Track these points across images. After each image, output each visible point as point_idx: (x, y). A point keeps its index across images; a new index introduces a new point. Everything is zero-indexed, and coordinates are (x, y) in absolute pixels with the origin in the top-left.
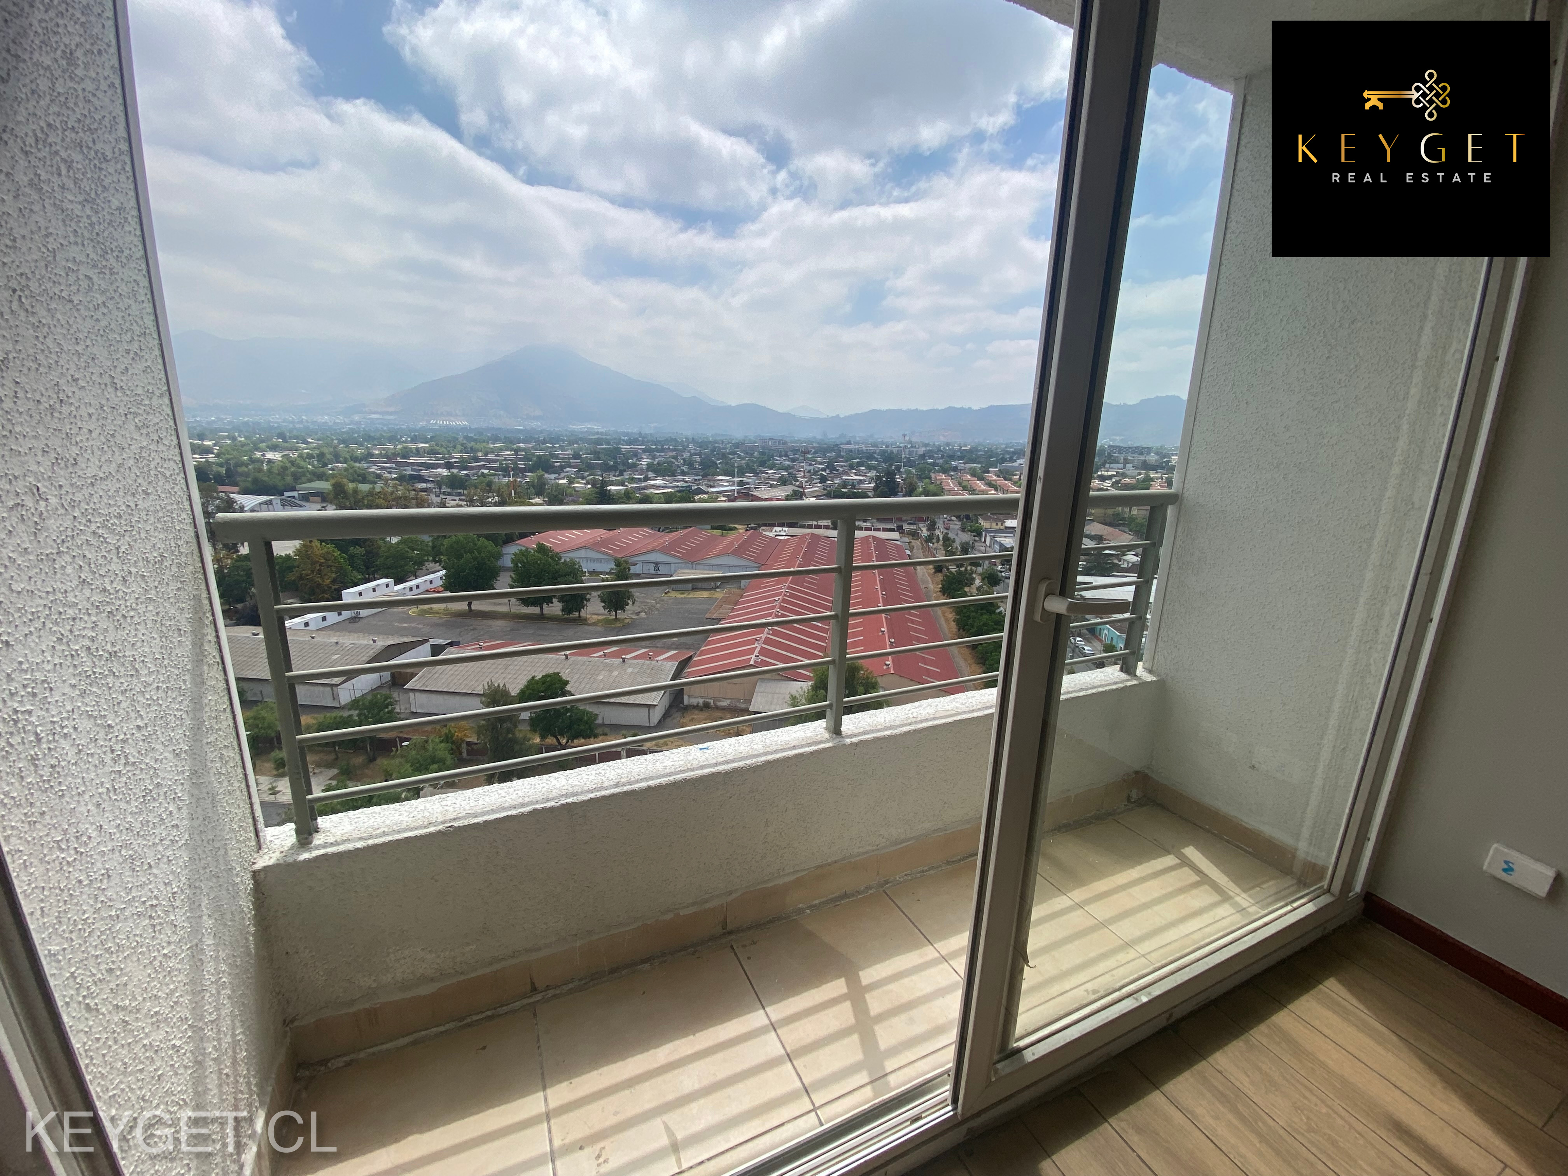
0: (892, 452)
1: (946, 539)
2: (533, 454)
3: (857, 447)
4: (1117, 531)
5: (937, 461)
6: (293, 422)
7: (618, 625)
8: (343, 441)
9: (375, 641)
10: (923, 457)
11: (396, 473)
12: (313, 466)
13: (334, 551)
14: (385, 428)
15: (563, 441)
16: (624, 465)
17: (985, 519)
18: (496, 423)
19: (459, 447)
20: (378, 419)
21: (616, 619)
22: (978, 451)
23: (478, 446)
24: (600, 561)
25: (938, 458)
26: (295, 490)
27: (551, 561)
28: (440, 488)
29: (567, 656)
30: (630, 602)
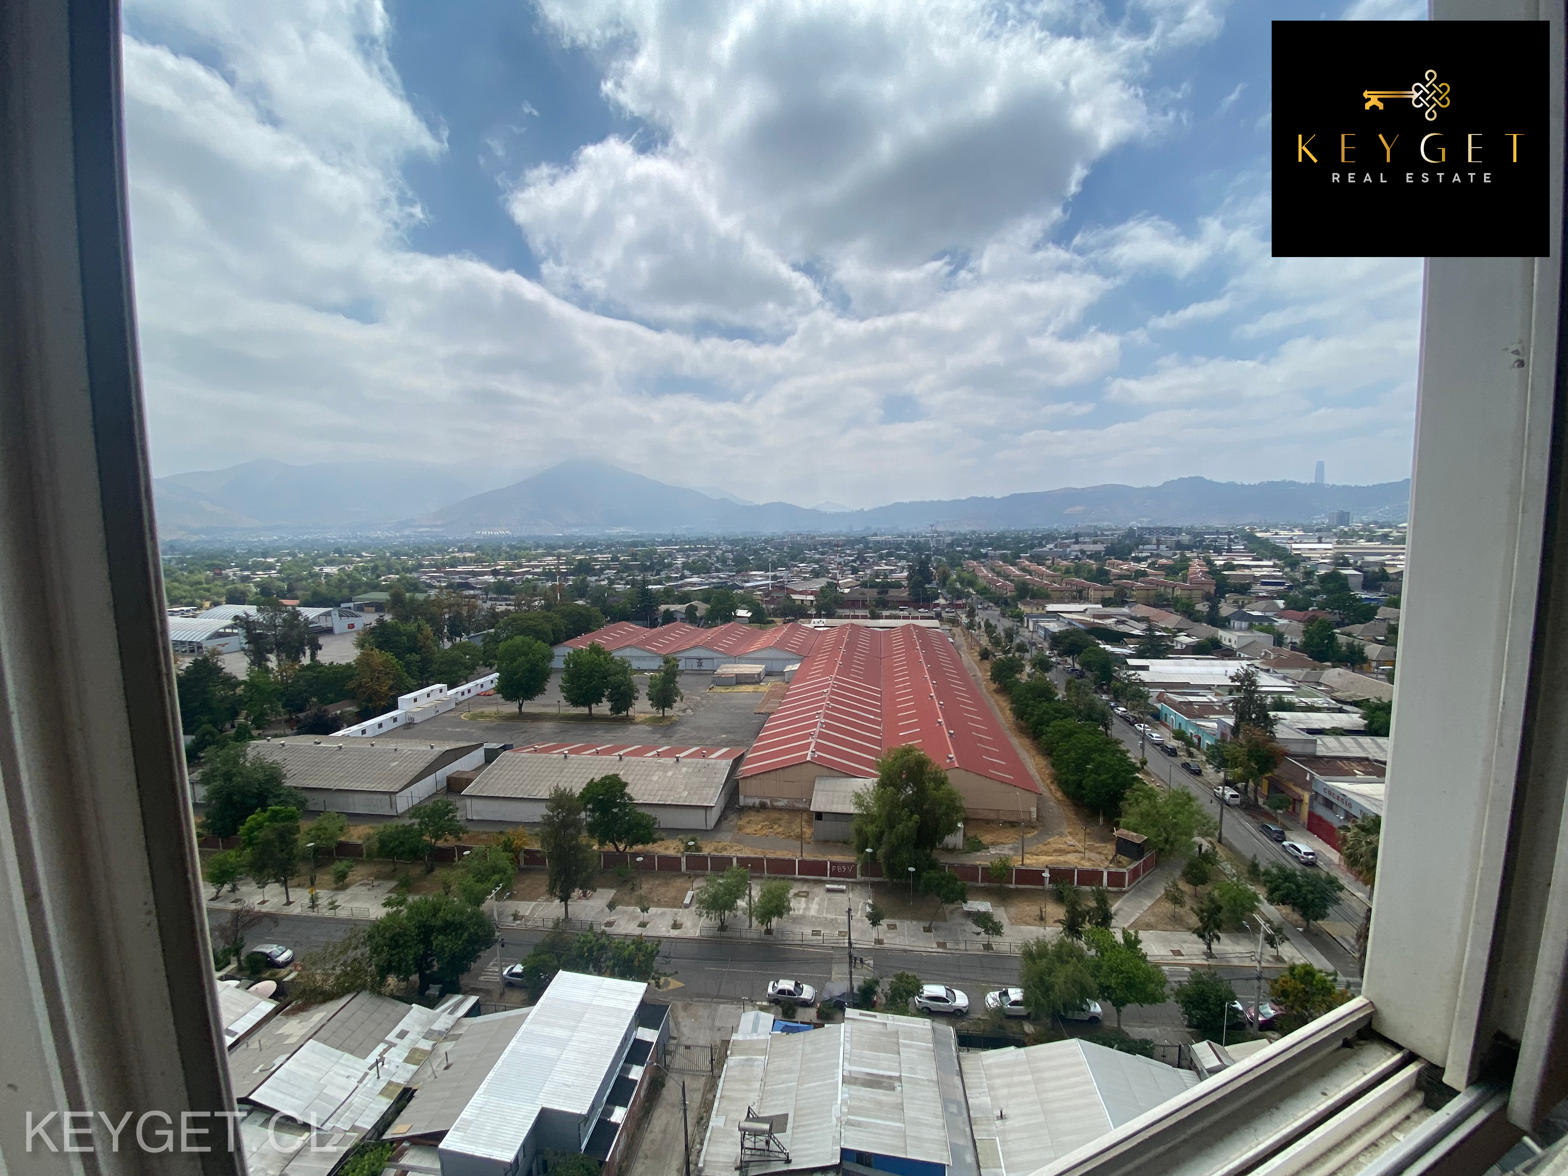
0: (919, 542)
1: (988, 625)
2: (574, 559)
3: (883, 538)
4: (1163, 612)
5: (967, 549)
6: (348, 538)
7: (666, 722)
8: (396, 554)
9: (432, 747)
10: (951, 545)
11: (445, 582)
12: (368, 578)
13: (392, 659)
14: (434, 540)
15: (601, 545)
16: (660, 565)
17: (1025, 604)
18: (536, 531)
19: (504, 555)
20: (426, 532)
21: (664, 716)
22: (1005, 537)
23: (522, 553)
24: (643, 658)
25: (966, 546)
26: (351, 602)
27: (602, 660)
28: (487, 595)
29: (620, 756)
30: (678, 699)
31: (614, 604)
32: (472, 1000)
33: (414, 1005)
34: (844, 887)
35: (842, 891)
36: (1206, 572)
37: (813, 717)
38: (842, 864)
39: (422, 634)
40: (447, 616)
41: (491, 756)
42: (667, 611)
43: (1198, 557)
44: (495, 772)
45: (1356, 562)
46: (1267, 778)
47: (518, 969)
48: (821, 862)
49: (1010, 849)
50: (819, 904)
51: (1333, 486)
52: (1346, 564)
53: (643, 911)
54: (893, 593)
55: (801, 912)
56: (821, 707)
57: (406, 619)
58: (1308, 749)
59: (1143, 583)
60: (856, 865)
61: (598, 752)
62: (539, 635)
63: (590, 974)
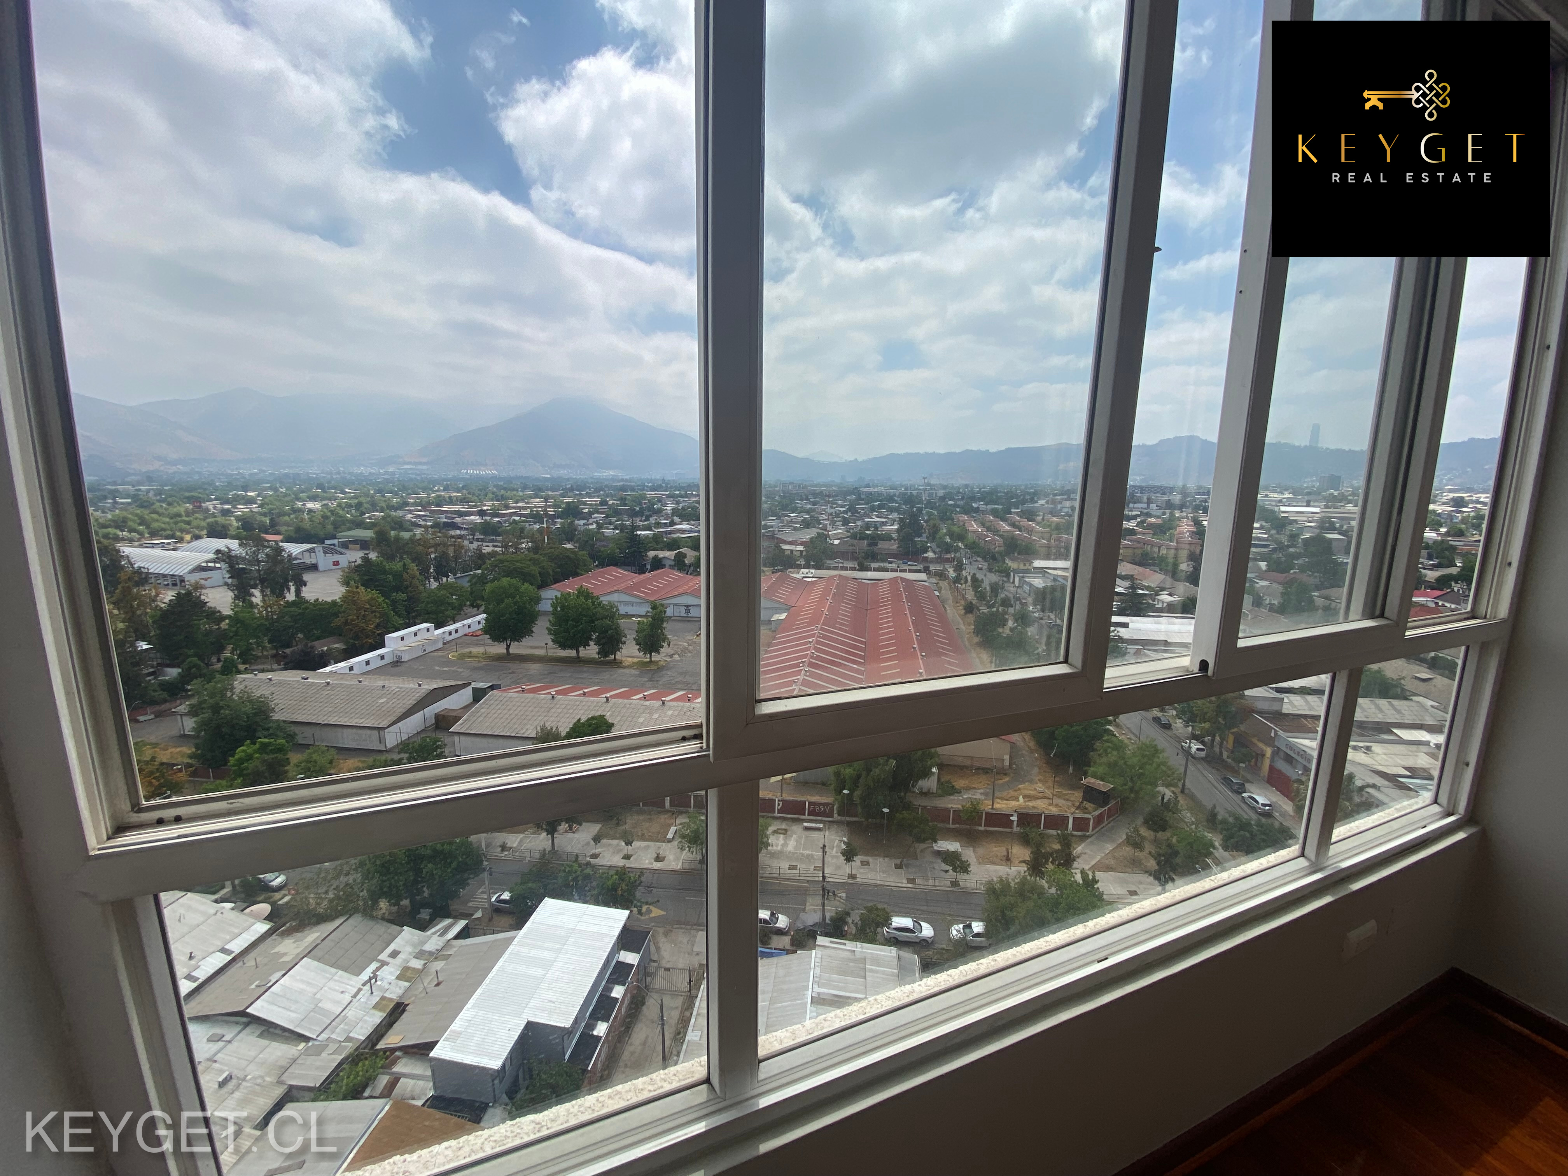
0: (911, 494)
1: (975, 579)
2: (562, 502)
3: (876, 490)
4: (1147, 571)
5: (958, 503)
6: (331, 473)
7: (653, 667)
8: (380, 491)
9: (420, 685)
10: (943, 499)
11: (430, 521)
12: (352, 515)
13: (378, 597)
14: (418, 478)
15: (589, 488)
16: (649, 510)
17: (1012, 560)
18: (522, 472)
19: (490, 495)
20: (411, 469)
21: (651, 661)
22: (997, 492)
23: (509, 493)
24: (631, 604)
25: (958, 500)
26: (335, 538)
27: (590, 604)
28: (474, 535)
29: (607, 699)
30: (665, 645)
31: (602, 549)
32: (462, 924)
33: (405, 928)
34: (821, 826)
35: (819, 829)
36: (1193, 532)
37: (798, 665)
38: (820, 804)
39: (407, 573)
40: (433, 556)
41: (478, 695)
42: (656, 557)
43: (1187, 517)
44: (483, 711)
45: (1342, 526)
46: (1233, 733)
47: (506, 896)
48: (800, 802)
49: (981, 794)
50: (797, 841)
51: (1327, 449)
52: (1332, 528)
53: (627, 844)
54: (882, 545)
55: (779, 848)
56: (805, 656)
57: (391, 558)
58: (1275, 707)
59: (1131, 541)
60: (833, 806)
61: (584, 694)
62: (526, 577)
63: (575, 901)
